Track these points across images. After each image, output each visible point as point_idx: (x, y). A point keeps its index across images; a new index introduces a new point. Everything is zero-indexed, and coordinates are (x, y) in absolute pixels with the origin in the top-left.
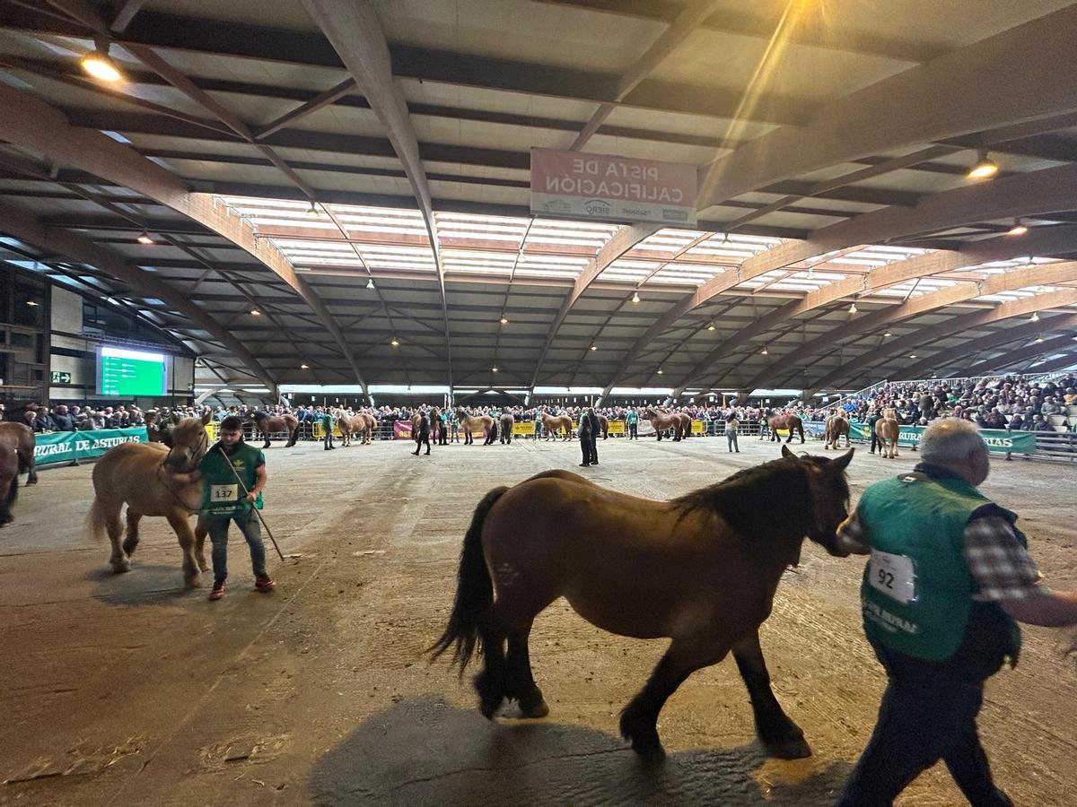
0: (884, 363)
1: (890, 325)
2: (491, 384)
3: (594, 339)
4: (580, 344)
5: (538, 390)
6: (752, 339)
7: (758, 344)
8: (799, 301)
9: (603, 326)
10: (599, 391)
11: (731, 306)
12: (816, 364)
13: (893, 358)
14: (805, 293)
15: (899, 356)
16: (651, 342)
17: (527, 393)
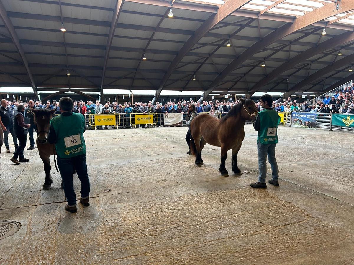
0: (332, 75)
1: (343, 47)
2: (70, 86)
3: (144, 51)
4: (133, 55)
5: (106, 91)
6: (254, 56)
7: (260, 59)
8: (290, 24)
9: (150, 40)
10: (153, 92)
11: (243, 27)
12: (294, 75)
13: (339, 72)
14: (294, 18)
15: (343, 70)
16: (185, 55)
17: (99, 93)
